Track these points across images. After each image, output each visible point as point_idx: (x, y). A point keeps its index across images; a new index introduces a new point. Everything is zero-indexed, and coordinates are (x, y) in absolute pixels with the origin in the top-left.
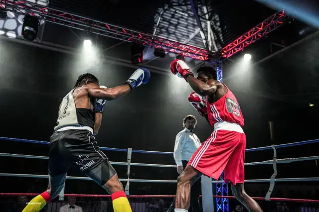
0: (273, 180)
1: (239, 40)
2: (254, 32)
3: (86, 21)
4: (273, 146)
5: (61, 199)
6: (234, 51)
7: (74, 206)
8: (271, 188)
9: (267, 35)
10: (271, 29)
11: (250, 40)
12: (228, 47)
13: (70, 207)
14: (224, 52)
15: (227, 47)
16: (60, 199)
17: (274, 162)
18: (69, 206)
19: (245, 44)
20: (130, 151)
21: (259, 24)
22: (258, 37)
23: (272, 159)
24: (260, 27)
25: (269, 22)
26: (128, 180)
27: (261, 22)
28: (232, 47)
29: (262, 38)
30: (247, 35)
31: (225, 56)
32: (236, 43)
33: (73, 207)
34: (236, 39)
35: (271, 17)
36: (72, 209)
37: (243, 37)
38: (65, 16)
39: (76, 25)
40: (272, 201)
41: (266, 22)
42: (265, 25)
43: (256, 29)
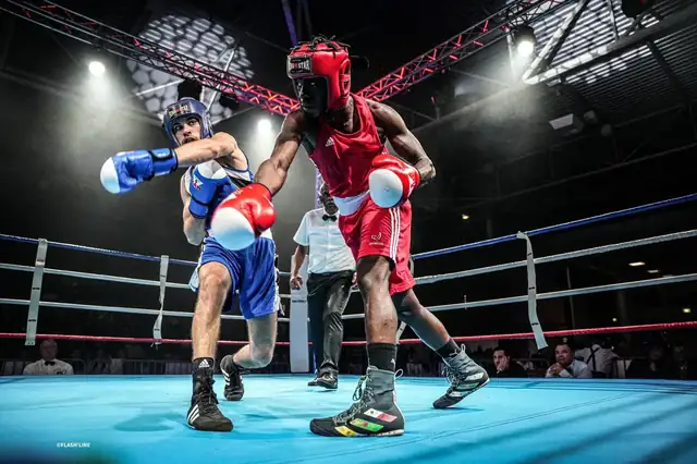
2: (390, 81)
3: (96, 26)
7: (55, 360)
9: (409, 88)
10: (415, 80)
13: (46, 364)
16: (26, 344)
18: (44, 362)
20: (165, 261)
21: (398, 70)
22: (394, 90)
24: (399, 74)
25: (413, 67)
26: (161, 312)
27: (401, 65)
29: (401, 92)
30: (378, 86)
33: (53, 363)
35: (415, 60)
36: (49, 366)
37: (372, 88)
38: (52, 10)
41: (409, 67)
42: (406, 72)
43: (392, 77)
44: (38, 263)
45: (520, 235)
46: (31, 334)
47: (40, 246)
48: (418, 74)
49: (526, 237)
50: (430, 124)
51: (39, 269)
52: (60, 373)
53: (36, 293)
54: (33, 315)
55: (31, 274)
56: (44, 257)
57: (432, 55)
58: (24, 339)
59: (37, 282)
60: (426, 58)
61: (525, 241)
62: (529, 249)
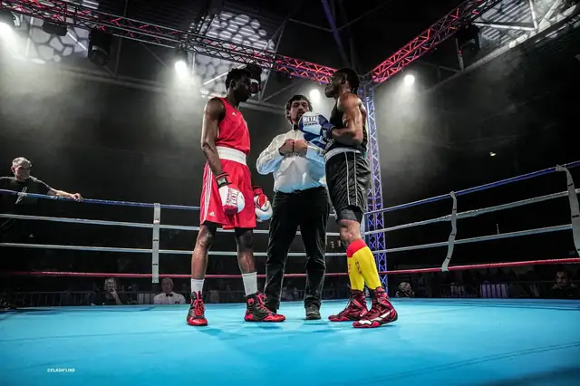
0: (451, 242)
1: (396, 57)
2: (418, 43)
4: (452, 194)
5: (155, 280)
6: (391, 72)
7: (173, 293)
8: (450, 254)
9: (437, 46)
10: (441, 39)
11: (412, 54)
12: (382, 67)
13: (167, 296)
14: (375, 75)
15: (379, 67)
16: (153, 282)
17: (453, 217)
18: (165, 294)
19: (406, 62)
21: (425, 32)
22: (423, 50)
23: (451, 213)
24: (426, 35)
25: (438, 27)
27: (427, 28)
28: (386, 66)
29: (429, 51)
30: (408, 48)
31: (377, 80)
32: (392, 60)
33: (171, 295)
34: (392, 55)
35: (439, 21)
36: (169, 297)
37: (403, 51)
38: (146, 28)
39: (163, 41)
40: (451, 271)
41: (434, 28)
42: (432, 33)
43: (420, 39)
44: (155, 221)
45: (559, 168)
46: (155, 275)
47: (155, 209)
48: (443, 33)
49: (565, 169)
50: (455, 76)
51: (156, 225)
52: (177, 303)
53: (156, 244)
54: (155, 260)
55: (151, 229)
56: (159, 216)
57: (454, 13)
58: (151, 279)
59: (156, 236)
60: (450, 18)
61: (565, 173)
62: (570, 180)
